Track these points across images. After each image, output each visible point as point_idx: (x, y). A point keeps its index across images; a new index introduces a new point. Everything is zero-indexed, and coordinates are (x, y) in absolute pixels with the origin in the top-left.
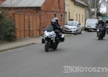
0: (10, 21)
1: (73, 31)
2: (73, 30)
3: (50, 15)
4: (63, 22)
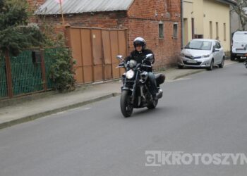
0: (59, 45)
1: (203, 61)
3: (149, 27)
4: (180, 43)
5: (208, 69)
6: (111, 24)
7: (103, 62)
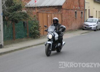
1: (93, 27)
4: (83, 19)
5: (95, 30)
6: (56, 11)
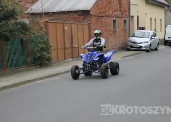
0: (41, 34)
2: (143, 45)
3: (105, 22)
5: (147, 51)
6: (79, 20)
7: (72, 46)
